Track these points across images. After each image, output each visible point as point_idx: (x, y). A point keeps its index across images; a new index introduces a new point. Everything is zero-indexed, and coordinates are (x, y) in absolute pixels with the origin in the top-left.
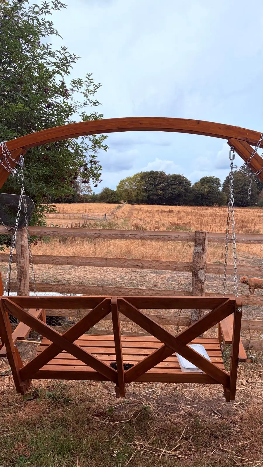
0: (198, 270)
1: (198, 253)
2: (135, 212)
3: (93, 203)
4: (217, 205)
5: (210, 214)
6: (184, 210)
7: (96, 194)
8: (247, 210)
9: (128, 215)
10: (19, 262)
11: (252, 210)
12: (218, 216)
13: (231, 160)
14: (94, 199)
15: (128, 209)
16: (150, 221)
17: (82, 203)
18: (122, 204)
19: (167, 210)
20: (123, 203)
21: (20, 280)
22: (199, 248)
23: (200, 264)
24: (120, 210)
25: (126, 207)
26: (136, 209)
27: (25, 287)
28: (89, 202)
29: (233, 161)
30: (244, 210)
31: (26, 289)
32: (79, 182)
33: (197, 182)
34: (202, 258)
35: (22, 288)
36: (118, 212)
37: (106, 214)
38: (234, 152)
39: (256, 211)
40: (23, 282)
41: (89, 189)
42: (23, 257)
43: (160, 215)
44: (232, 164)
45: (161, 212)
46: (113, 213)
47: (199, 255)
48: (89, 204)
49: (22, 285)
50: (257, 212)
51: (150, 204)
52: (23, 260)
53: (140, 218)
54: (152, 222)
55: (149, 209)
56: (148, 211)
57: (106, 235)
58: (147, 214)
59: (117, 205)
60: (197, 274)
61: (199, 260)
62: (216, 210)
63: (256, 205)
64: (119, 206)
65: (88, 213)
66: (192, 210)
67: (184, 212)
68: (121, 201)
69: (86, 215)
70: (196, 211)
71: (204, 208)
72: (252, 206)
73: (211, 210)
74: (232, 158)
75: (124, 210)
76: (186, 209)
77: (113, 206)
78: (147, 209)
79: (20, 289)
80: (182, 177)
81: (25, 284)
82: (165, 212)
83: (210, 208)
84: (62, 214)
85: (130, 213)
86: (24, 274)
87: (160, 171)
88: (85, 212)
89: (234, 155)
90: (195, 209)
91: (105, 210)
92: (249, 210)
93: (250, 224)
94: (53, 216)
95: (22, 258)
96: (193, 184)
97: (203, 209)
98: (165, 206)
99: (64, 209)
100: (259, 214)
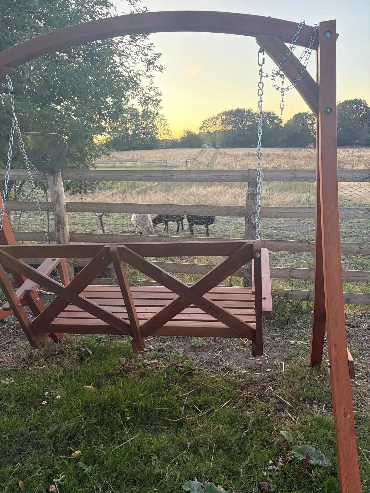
0: (251, 215)
1: (251, 194)
2: (219, 157)
3: (174, 148)
4: (311, 146)
5: (302, 156)
6: (274, 153)
7: (176, 137)
8: (346, 150)
9: (211, 160)
10: (55, 211)
11: (351, 150)
12: (312, 157)
13: (261, 65)
14: (174, 144)
15: (212, 154)
16: (236, 165)
17: (162, 148)
18: (205, 148)
19: (255, 153)
20: (206, 146)
21: (58, 230)
22: (253, 189)
23: (253, 207)
24: (203, 155)
25: (210, 151)
26: (220, 154)
27: (64, 237)
28: (169, 148)
29: (263, 67)
30: (342, 150)
31: (65, 239)
32: (158, 125)
33: (289, 119)
34: (255, 201)
35: (61, 238)
36: (201, 157)
37: (187, 160)
38: (264, 54)
39: (356, 150)
40: (61, 232)
41: (169, 132)
42: (59, 204)
43: (247, 159)
44: (261, 70)
45: (249, 155)
46: (195, 159)
47: (252, 196)
48: (169, 149)
49: (61, 235)
50: (357, 152)
51: (237, 147)
52: (59, 209)
53: (224, 162)
54: (237, 167)
55: (235, 153)
56: (233, 154)
57: (149, 177)
58: (233, 158)
59: (199, 150)
60: (249, 219)
61: (252, 203)
62: (310, 151)
63: (357, 144)
64: (202, 151)
65: (168, 159)
66: (283, 152)
67: (274, 154)
68: (204, 145)
69: (166, 161)
70: (288, 153)
71: (297, 149)
72: (352, 144)
73: (305, 151)
74: (261, 63)
75: (207, 155)
76: (277, 151)
77: (195, 151)
78: (232, 153)
79: (59, 239)
80: (272, 114)
81: (63, 234)
82: (253, 155)
83: (303, 150)
84: (140, 162)
85: (214, 157)
86: (61, 224)
87: (247, 108)
88: (164, 159)
89: (264, 59)
90: (286, 151)
91: (186, 156)
92: (348, 149)
93: (348, 165)
94: (131, 164)
95: (58, 206)
96: (285, 121)
97: (295, 151)
98: (253, 149)
99: (142, 156)
100: (359, 154)
